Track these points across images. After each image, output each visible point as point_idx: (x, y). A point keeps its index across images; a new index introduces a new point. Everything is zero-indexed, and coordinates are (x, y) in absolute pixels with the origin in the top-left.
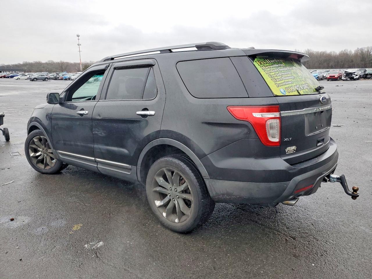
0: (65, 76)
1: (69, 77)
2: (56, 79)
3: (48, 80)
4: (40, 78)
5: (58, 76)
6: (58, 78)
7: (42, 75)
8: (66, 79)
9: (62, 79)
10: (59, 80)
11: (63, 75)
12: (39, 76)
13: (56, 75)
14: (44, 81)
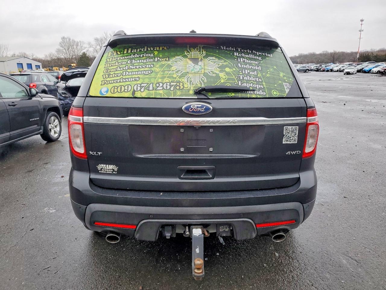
0: (327, 67)
1: (331, 68)
2: (317, 70)
3: (309, 72)
4: (301, 69)
5: (321, 68)
6: (320, 69)
7: (303, 67)
8: (328, 71)
9: (323, 71)
10: (321, 71)
11: (326, 66)
12: (301, 67)
13: (319, 66)
14: (305, 72)
